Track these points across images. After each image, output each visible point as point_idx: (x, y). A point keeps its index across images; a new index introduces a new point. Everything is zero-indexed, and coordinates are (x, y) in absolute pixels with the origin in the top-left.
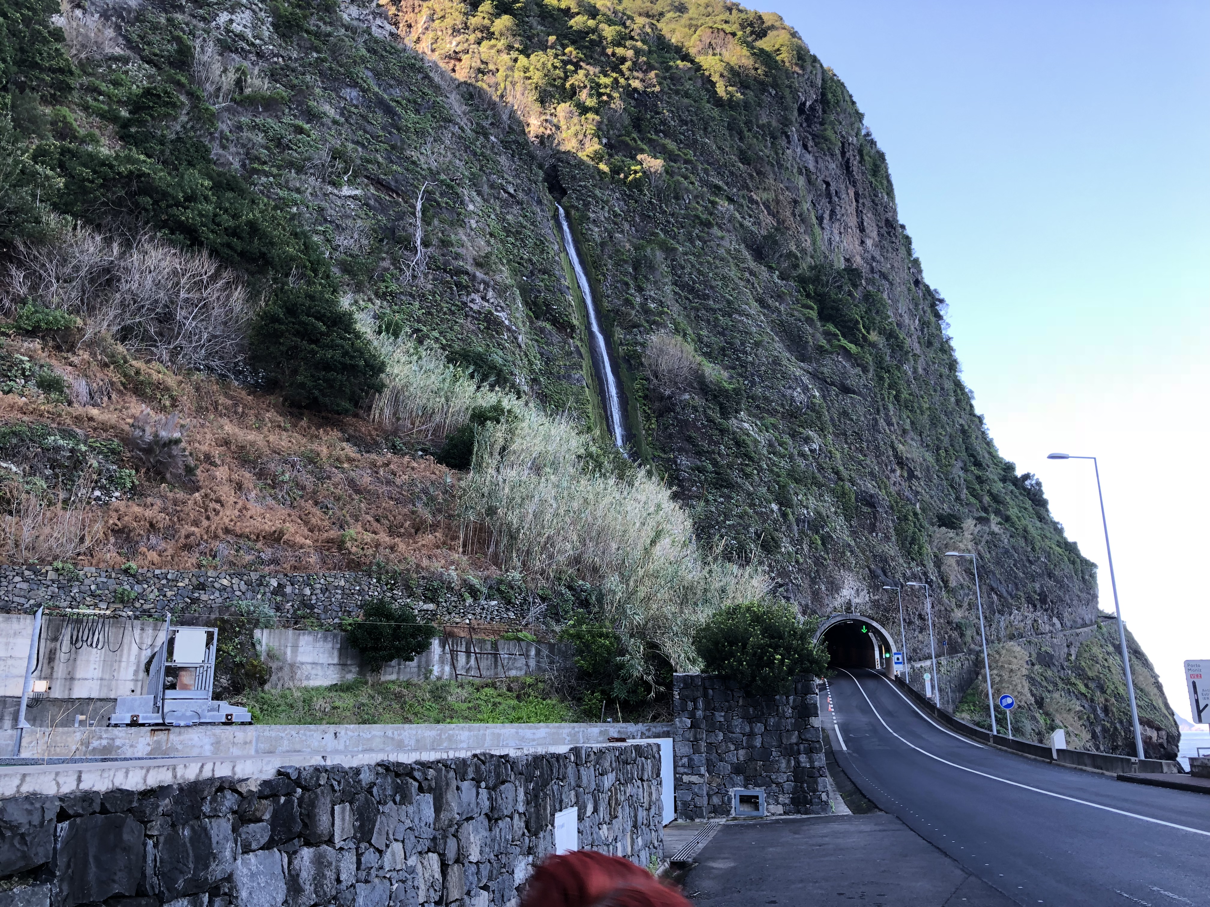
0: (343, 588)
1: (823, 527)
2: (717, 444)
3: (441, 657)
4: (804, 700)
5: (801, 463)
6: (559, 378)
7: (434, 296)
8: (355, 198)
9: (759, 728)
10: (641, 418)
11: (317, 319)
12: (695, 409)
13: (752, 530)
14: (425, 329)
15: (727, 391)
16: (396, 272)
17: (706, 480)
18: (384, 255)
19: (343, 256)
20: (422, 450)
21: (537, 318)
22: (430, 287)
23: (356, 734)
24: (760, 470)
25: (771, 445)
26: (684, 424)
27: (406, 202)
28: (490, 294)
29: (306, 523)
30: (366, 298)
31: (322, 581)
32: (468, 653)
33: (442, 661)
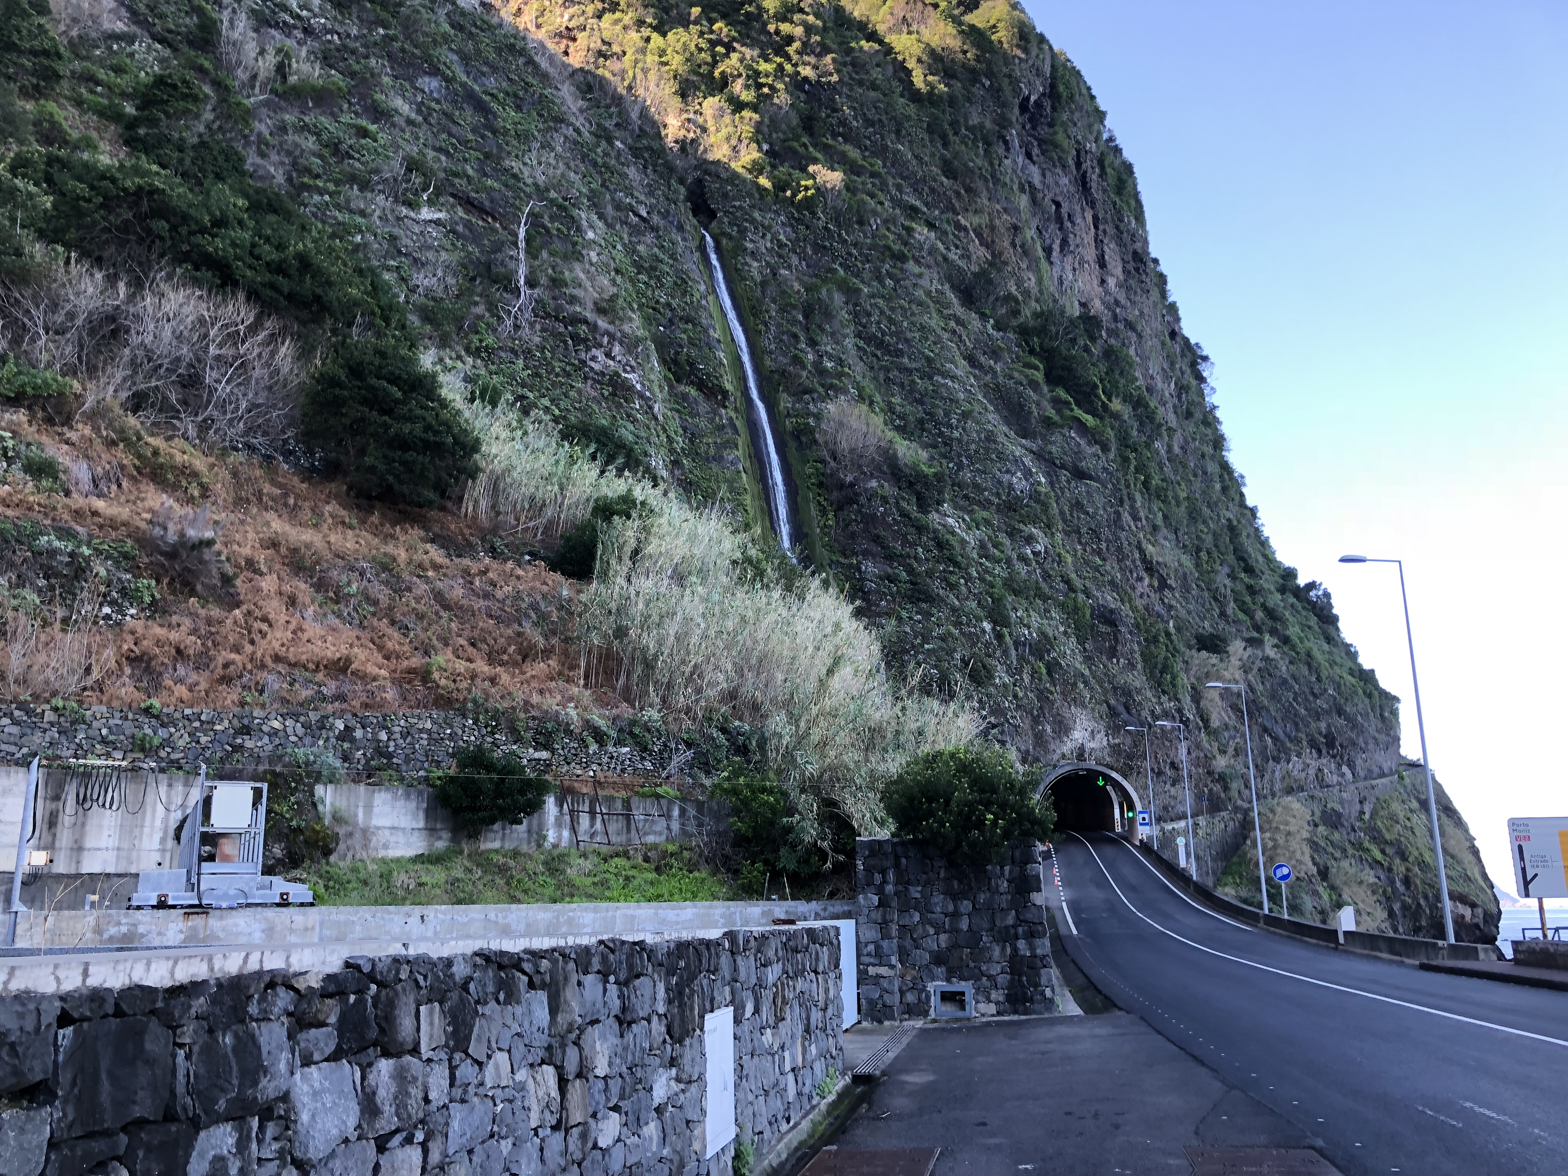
0: (429, 732)
1: (1048, 652)
2: (913, 545)
3: (557, 819)
4: (1023, 870)
5: (1022, 569)
6: (707, 460)
7: (543, 352)
8: (437, 222)
9: (966, 906)
10: (814, 511)
11: (390, 382)
12: (885, 500)
13: (958, 656)
14: (531, 395)
15: (926, 476)
16: (494, 321)
17: (898, 592)
18: (477, 299)
19: (423, 300)
20: (530, 554)
21: (678, 381)
22: (537, 340)
23: (449, 917)
24: (969, 579)
25: (982, 546)
26: (870, 520)
27: (505, 228)
28: (617, 349)
29: (380, 648)
30: (454, 355)
31: (402, 723)
32: (592, 813)
33: (559, 824)
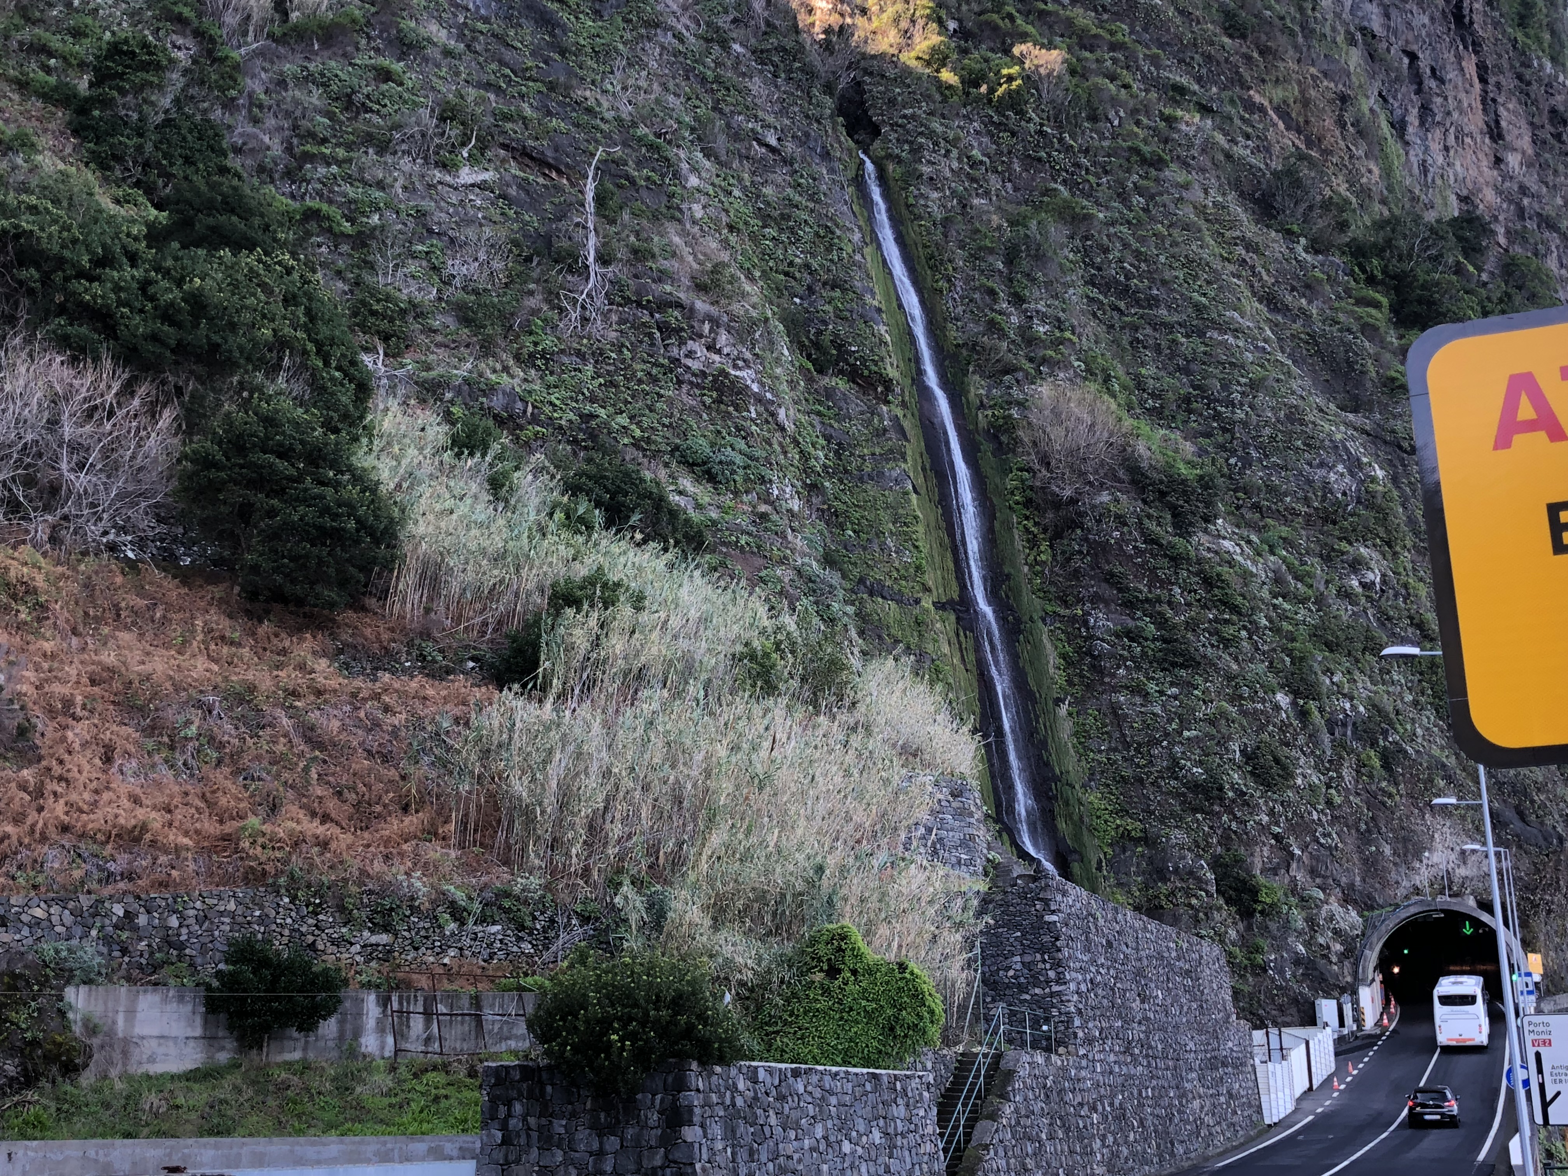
0: (233, 915)
1: (1385, 733)
2: (1166, 583)
3: (379, 1021)
4: (675, 1100)
5: (1344, 611)
6: (861, 479)
7: (621, 352)
8: (482, 186)
9: (612, 1143)
10: (1019, 543)
12: (1121, 520)
13: (1235, 746)
14: (602, 412)
15: (1184, 482)
16: (554, 315)
17: (1144, 653)
18: (532, 286)
19: (460, 294)
20: (473, 659)
21: (821, 371)
22: (613, 335)
24: (1254, 630)
25: (1278, 580)
26: (1099, 550)
27: (572, 185)
28: (723, 338)
30: (498, 366)
31: (198, 904)
32: (428, 1014)
33: (381, 1029)
